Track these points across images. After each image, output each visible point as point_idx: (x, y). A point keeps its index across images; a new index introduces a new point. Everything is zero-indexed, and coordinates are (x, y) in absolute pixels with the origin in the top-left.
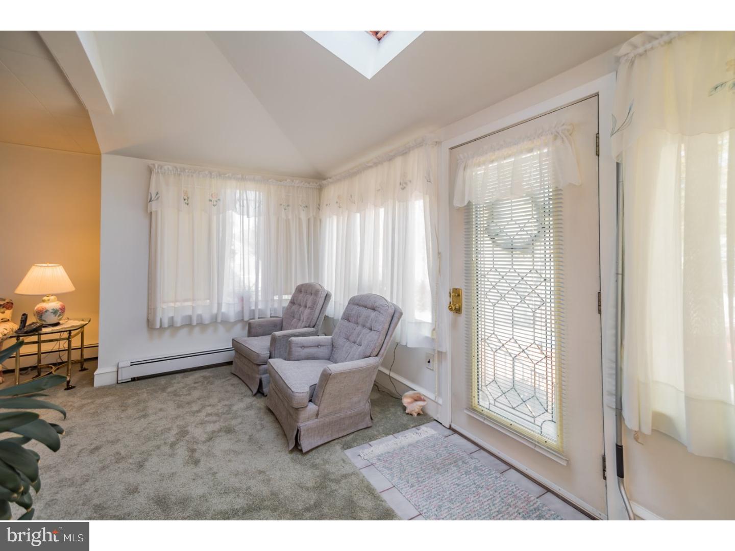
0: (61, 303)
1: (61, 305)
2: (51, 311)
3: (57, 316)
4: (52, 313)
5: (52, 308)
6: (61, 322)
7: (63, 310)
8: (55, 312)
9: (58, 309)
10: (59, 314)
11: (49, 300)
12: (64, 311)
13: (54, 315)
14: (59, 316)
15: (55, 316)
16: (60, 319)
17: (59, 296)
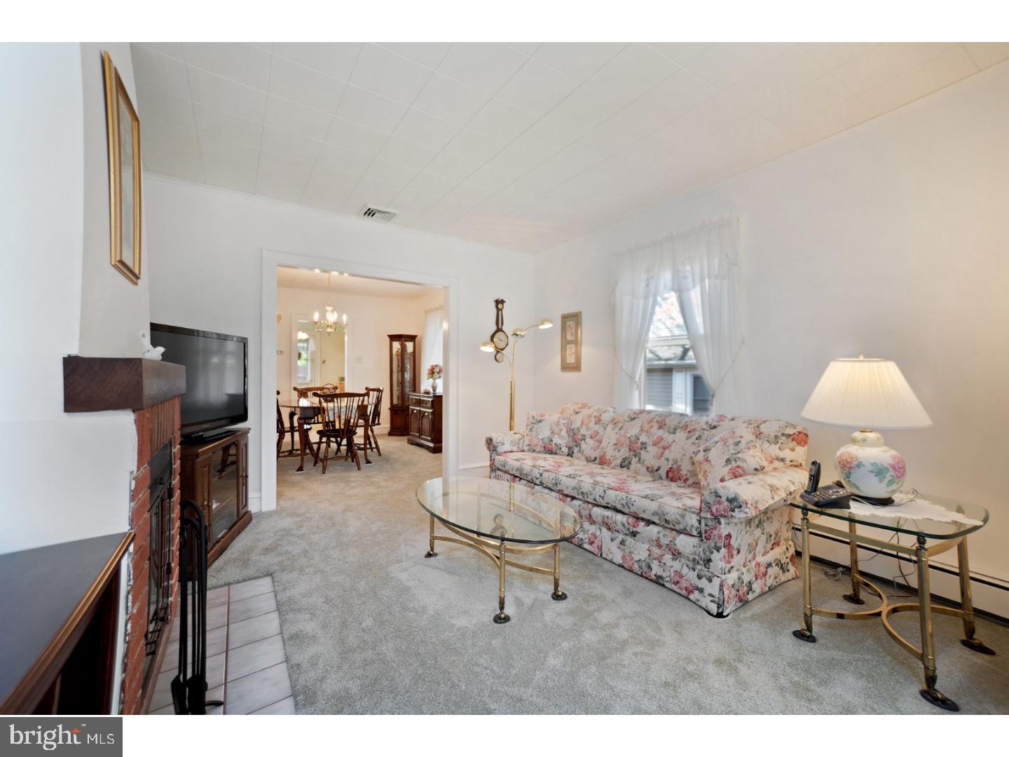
0: (893, 452)
1: (893, 457)
2: (870, 468)
3: (886, 481)
4: (872, 472)
5: (873, 461)
6: (897, 497)
7: (899, 470)
8: (879, 472)
9: (886, 465)
10: (888, 478)
11: (864, 440)
12: (903, 475)
13: (876, 479)
14: (890, 483)
15: (881, 481)
16: (894, 492)
17: (889, 436)
